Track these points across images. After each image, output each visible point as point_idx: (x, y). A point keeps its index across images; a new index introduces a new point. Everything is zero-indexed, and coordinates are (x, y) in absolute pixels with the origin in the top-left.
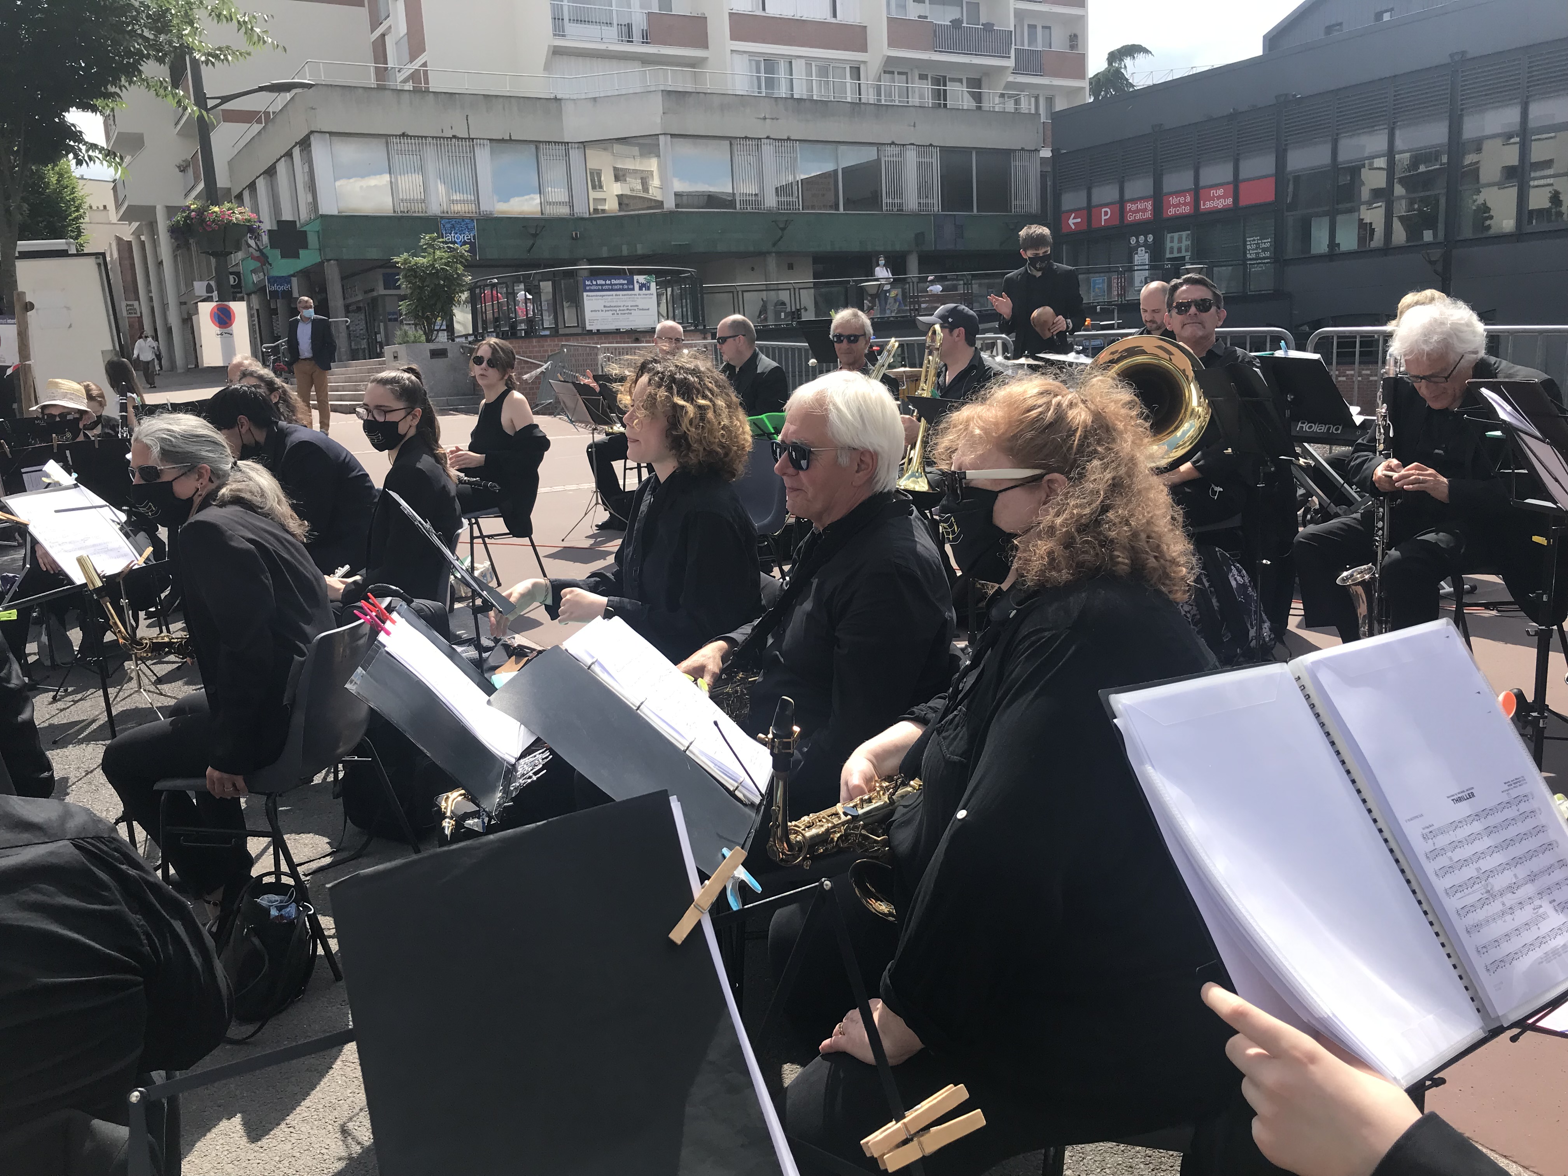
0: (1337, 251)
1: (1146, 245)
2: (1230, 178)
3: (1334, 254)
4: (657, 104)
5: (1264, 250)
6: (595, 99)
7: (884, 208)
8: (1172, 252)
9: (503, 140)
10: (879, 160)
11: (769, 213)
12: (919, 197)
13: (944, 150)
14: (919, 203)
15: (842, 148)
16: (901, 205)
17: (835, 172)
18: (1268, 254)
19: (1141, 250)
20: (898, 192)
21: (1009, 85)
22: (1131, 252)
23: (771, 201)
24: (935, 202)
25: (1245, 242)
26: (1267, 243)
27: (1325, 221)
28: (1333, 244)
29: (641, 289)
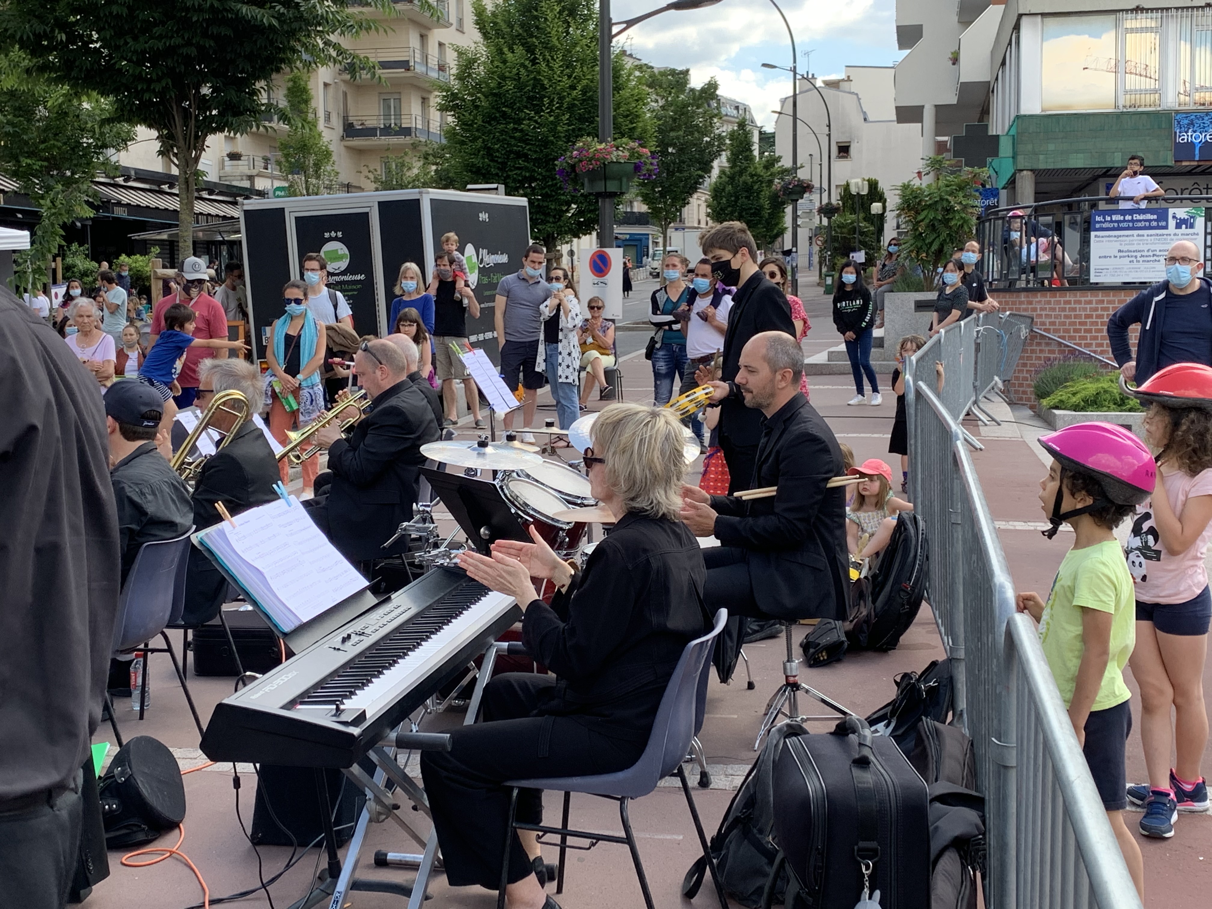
29: (1178, 226)
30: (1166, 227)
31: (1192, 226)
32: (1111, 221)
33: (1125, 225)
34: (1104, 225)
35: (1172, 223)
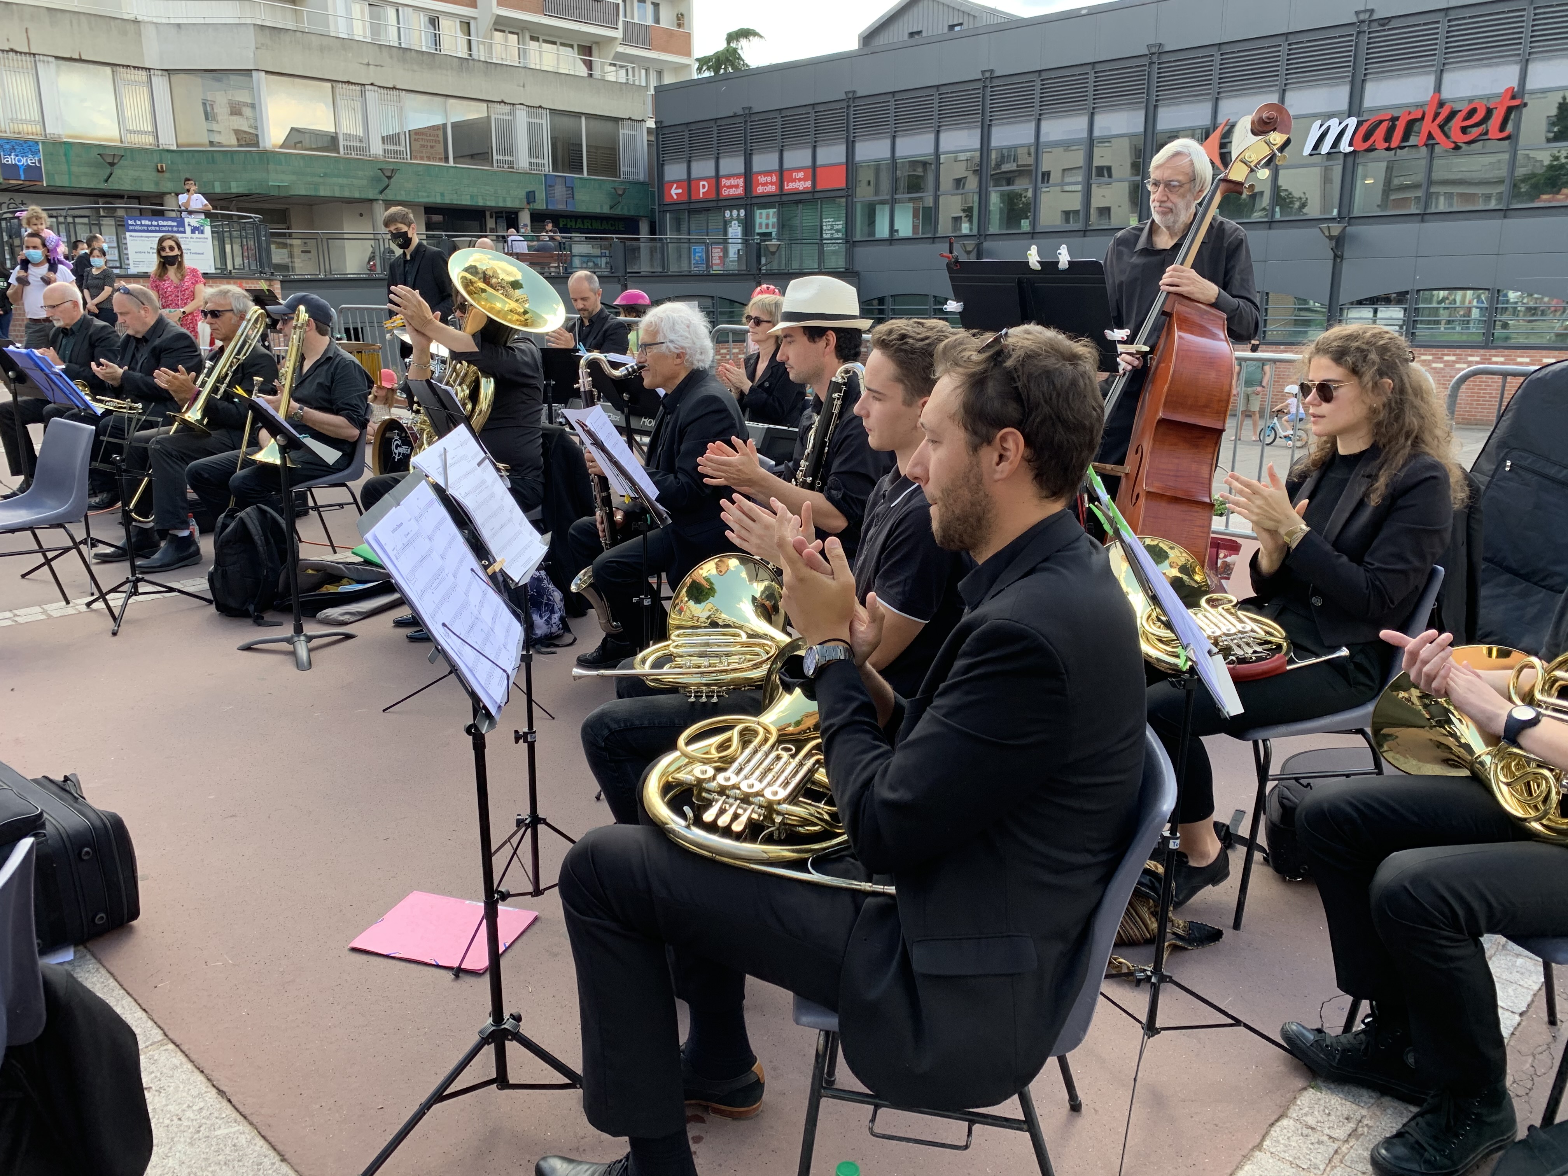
0: (896, 236)
1: (738, 218)
2: (809, 163)
3: (893, 240)
4: (250, 38)
5: (838, 231)
6: (179, 25)
7: (495, 164)
8: (760, 227)
9: (71, 59)
10: (488, 118)
11: (374, 162)
12: (530, 156)
13: (552, 111)
14: (530, 163)
15: (451, 101)
16: (512, 162)
17: (444, 126)
18: (840, 235)
19: (735, 224)
20: (508, 149)
21: (619, 56)
22: (726, 224)
23: (377, 149)
24: (546, 162)
25: (821, 222)
26: (840, 225)
27: (887, 208)
28: (892, 230)
29: (193, 232)
30: (184, 232)
31: (202, 232)
32: (141, 225)
33: (153, 228)
34: (137, 228)
35: (188, 229)
